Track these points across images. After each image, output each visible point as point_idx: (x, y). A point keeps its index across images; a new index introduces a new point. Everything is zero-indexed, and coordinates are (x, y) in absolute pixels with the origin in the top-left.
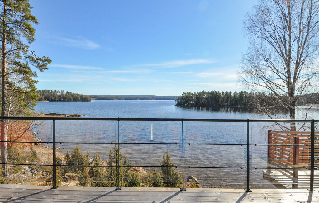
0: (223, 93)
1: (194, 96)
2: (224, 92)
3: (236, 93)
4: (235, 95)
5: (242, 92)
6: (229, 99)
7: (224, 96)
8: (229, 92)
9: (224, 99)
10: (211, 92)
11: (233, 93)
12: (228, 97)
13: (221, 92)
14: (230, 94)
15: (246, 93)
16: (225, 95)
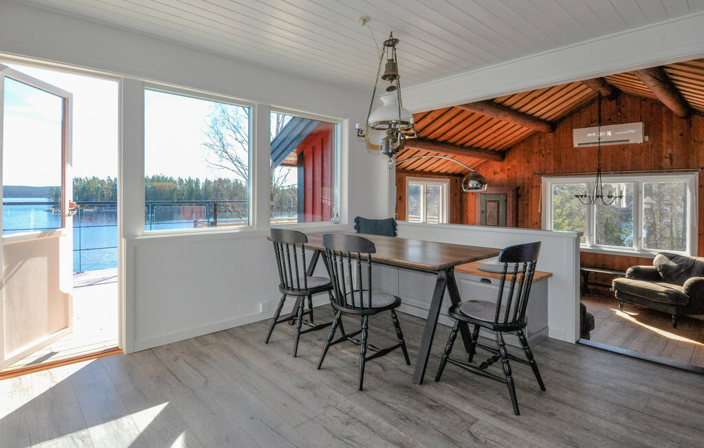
0: (181, 181)
1: (105, 186)
2: (184, 180)
3: (208, 182)
4: (206, 186)
5: (220, 180)
6: (195, 194)
7: (184, 188)
8: (194, 178)
9: (183, 195)
10: (153, 177)
11: (202, 181)
12: (192, 190)
13: (176, 178)
14: (197, 182)
15: (227, 181)
16: (185, 185)
